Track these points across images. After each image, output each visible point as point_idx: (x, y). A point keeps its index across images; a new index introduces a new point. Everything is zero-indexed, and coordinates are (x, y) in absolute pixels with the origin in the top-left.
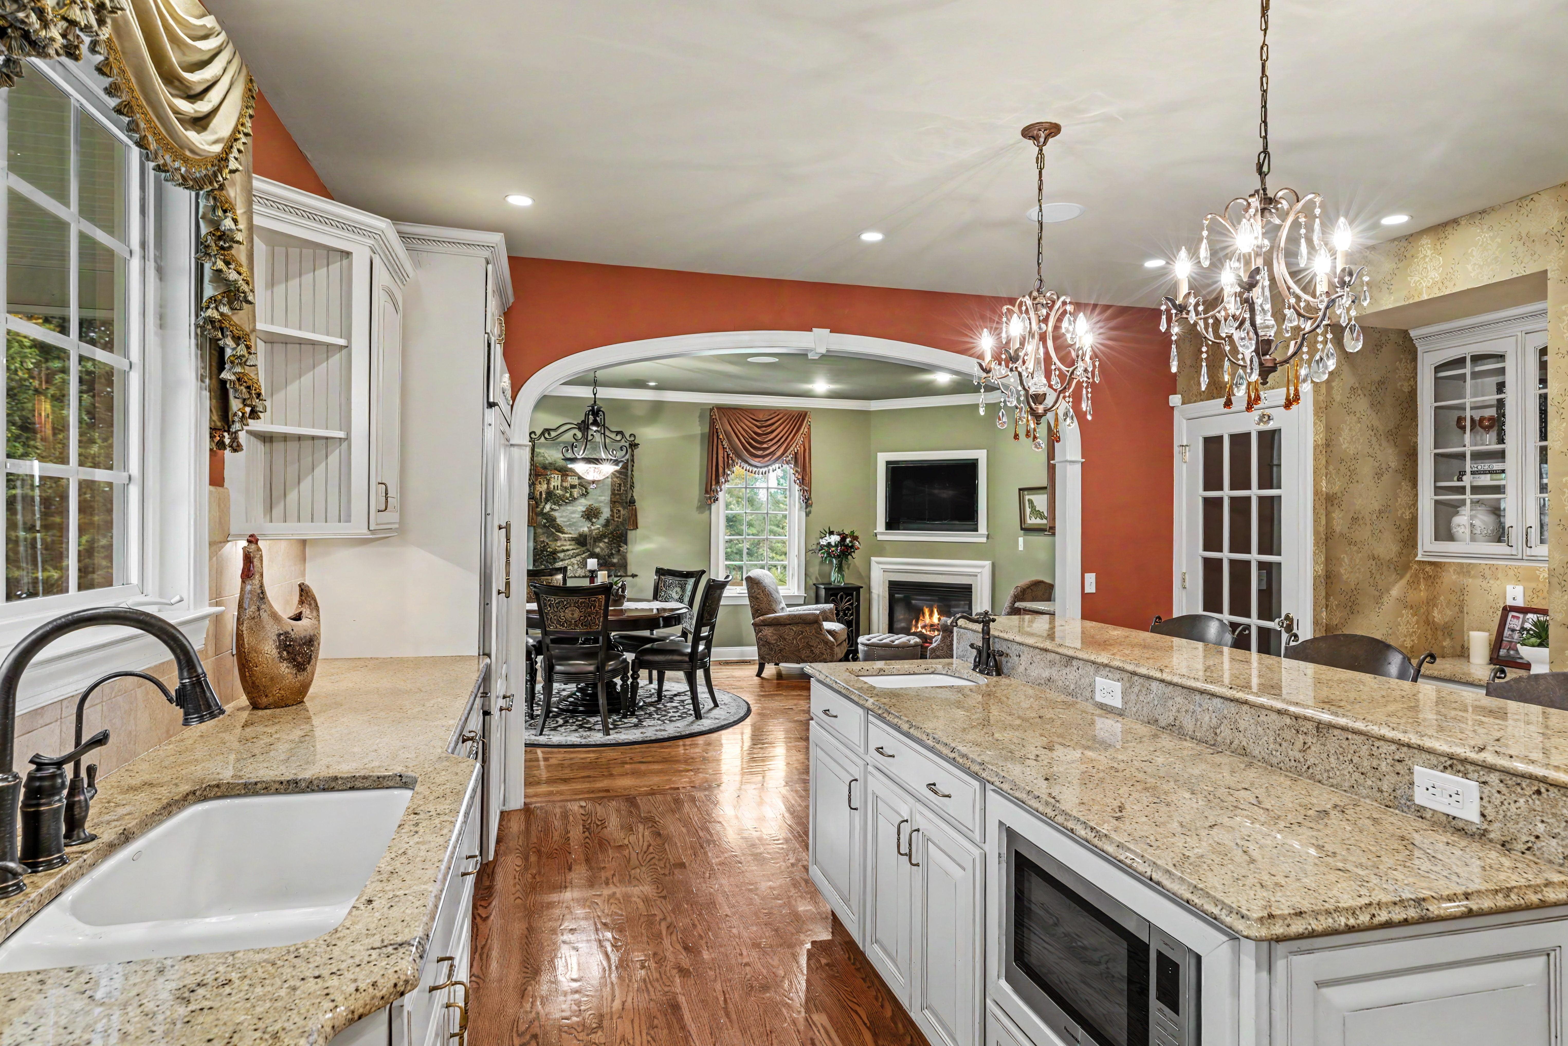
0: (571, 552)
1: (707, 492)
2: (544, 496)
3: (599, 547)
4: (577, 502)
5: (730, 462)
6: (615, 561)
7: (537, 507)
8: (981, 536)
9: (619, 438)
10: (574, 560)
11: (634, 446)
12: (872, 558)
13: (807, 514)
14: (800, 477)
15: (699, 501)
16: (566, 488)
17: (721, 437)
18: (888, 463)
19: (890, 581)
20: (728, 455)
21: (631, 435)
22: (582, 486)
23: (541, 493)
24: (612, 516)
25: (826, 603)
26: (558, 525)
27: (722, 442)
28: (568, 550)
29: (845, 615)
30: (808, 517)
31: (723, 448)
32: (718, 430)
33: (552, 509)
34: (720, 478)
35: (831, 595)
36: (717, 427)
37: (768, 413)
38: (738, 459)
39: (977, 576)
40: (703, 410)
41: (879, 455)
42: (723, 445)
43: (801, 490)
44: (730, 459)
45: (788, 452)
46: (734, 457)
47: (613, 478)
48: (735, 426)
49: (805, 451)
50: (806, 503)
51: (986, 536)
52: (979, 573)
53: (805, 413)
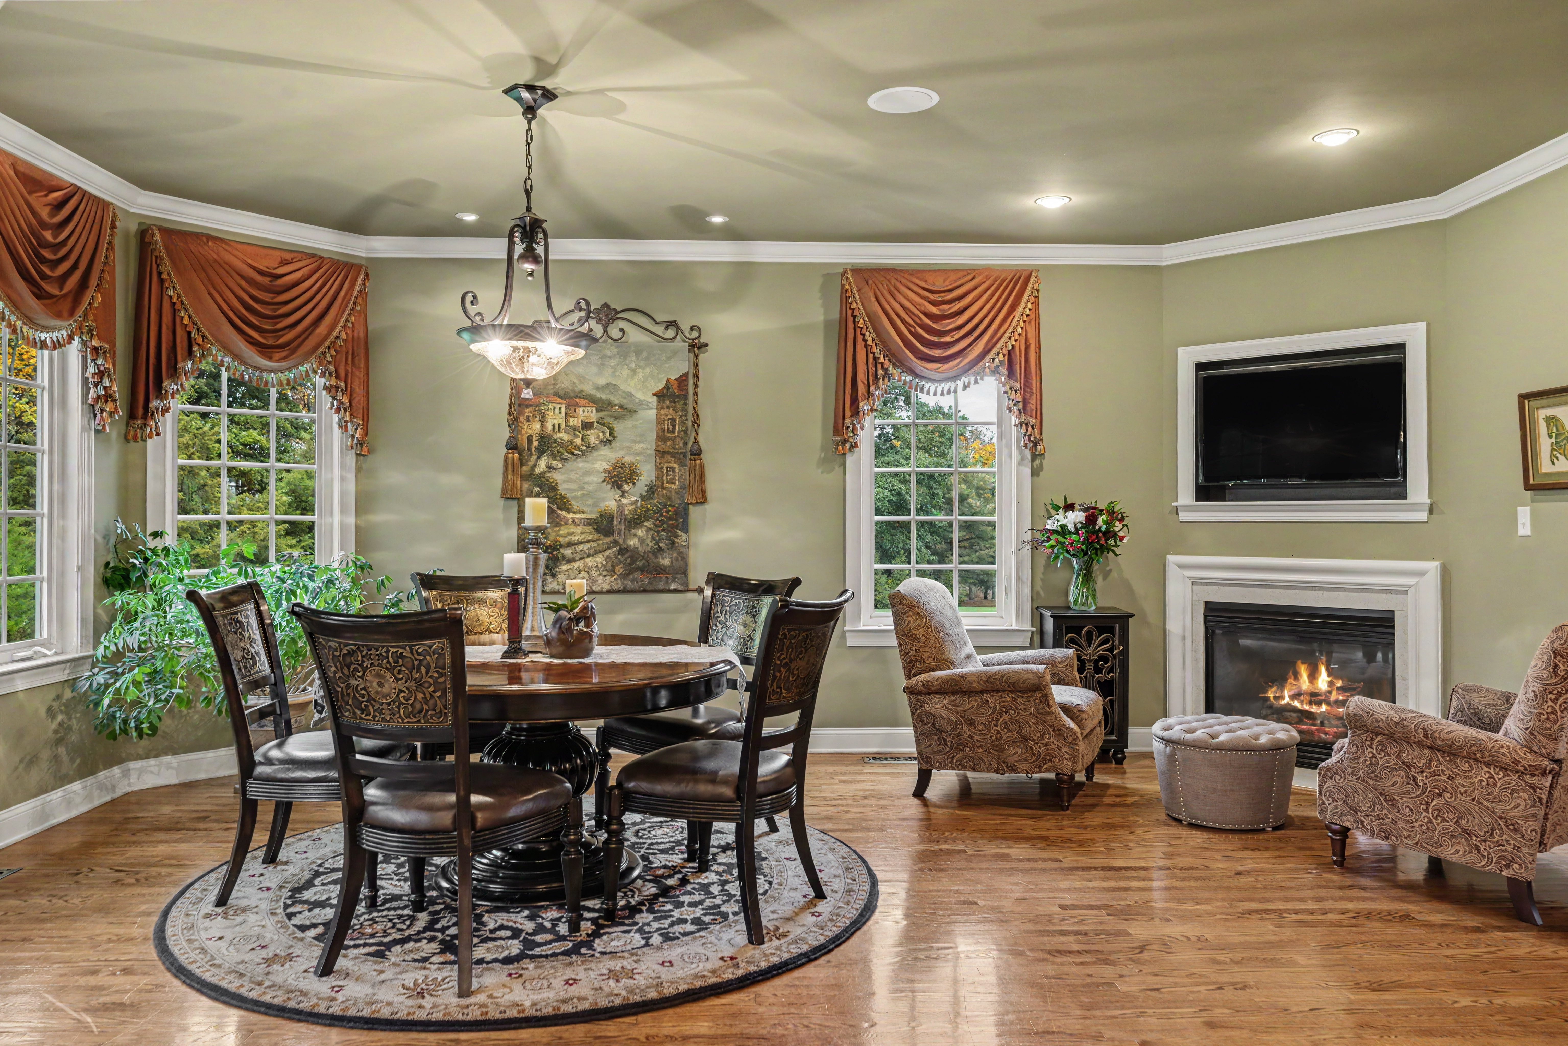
0: (586, 546)
1: (837, 431)
2: (536, 444)
3: (635, 535)
4: (595, 454)
5: (880, 372)
6: (666, 562)
7: (522, 464)
8: (1416, 507)
9: (670, 333)
10: (590, 562)
11: (697, 347)
12: (1171, 558)
13: (1035, 473)
14: (1019, 397)
15: (823, 448)
16: (575, 429)
17: (861, 324)
18: (1200, 367)
19: (1206, 603)
20: (875, 359)
21: (692, 328)
22: (604, 425)
23: (530, 439)
24: (659, 478)
25: (1056, 645)
26: (563, 497)
27: (864, 335)
28: (580, 543)
29: (1098, 670)
30: (1035, 478)
31: (866, 346)
32: (856, 313)
33: (550, 468)
34: (861, 404)
35: (1069, 630)
36: (854, 306)
37: (953, 277)
38: (894, 366)
39: (1405, 592)
40: (828, 277)
41: (1181, 350)
42: (866, 341)
43: (1021, 424)
44: (879, 366)
45: (995, 350)
46: (886, 363)
47: (659, 409)
48: (888, 303)
49: (1027, 348)
50: (1031, 449)
51: (1427, 507)
52: (1411, 586)
53: (1028, 274)
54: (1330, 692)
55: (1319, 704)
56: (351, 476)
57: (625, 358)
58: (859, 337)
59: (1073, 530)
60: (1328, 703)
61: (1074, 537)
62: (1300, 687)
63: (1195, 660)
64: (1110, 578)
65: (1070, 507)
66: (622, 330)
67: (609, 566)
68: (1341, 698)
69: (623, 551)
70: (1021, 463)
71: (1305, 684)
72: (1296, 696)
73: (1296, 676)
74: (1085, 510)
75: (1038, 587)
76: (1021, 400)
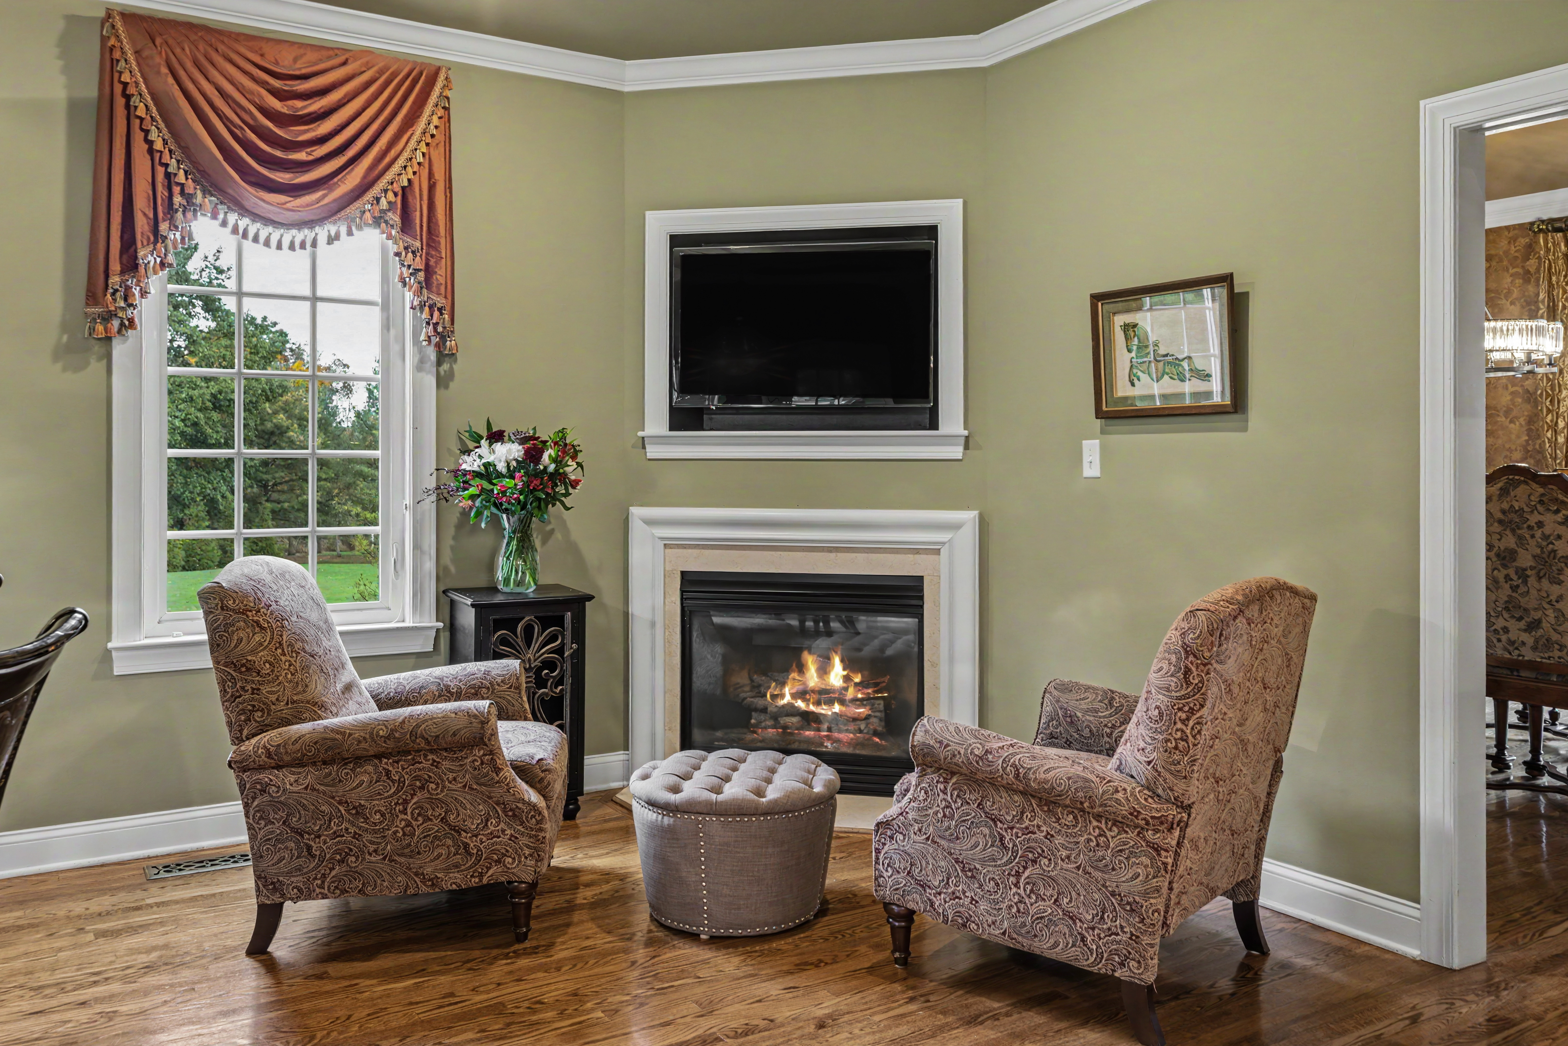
1: (93, 297)
5: (178, 200)
8: (949, 441)
12: (636, 512)
13: (442, 382)
14: (419, 263)
17: (141, 112)
18: (676, 240)
19: (683, 573)
20: (169, 176)
27: (147, 132)
29: (543, 682)
30: (442, 391)
31: (151, 151)
32: (131, 90)
34: (141, 254)
35: (499, 624)
36: (126, 77)
37: (309, 55)
38: (205, 192)
39: (937, 552)
41: (648, 214)
42: (150, 143)
43: (422, 305)
44: (177, 190)
45: (379, 186)
46: (190, 186)
48: (194, 81)
49: (432, 186)
50: (437, 345)
51: (962, 441)
52: (944, 543)
53: (433, 69)
54: (846, 689)
55: (830, 702)
58: (138, 136)
59: (504, 471)
60: (842, 702)
61: (508, 482)
62: (804, 684)
63: (667, 653)
64: (551, 542)
65: (496, 437)
68: (860, 696)
70: (419, 367)
71: (812, 678)
72: (802, 694)
73: (801, 668)
74: (523, 441)
75: (447, 559)
76: (422, 267)
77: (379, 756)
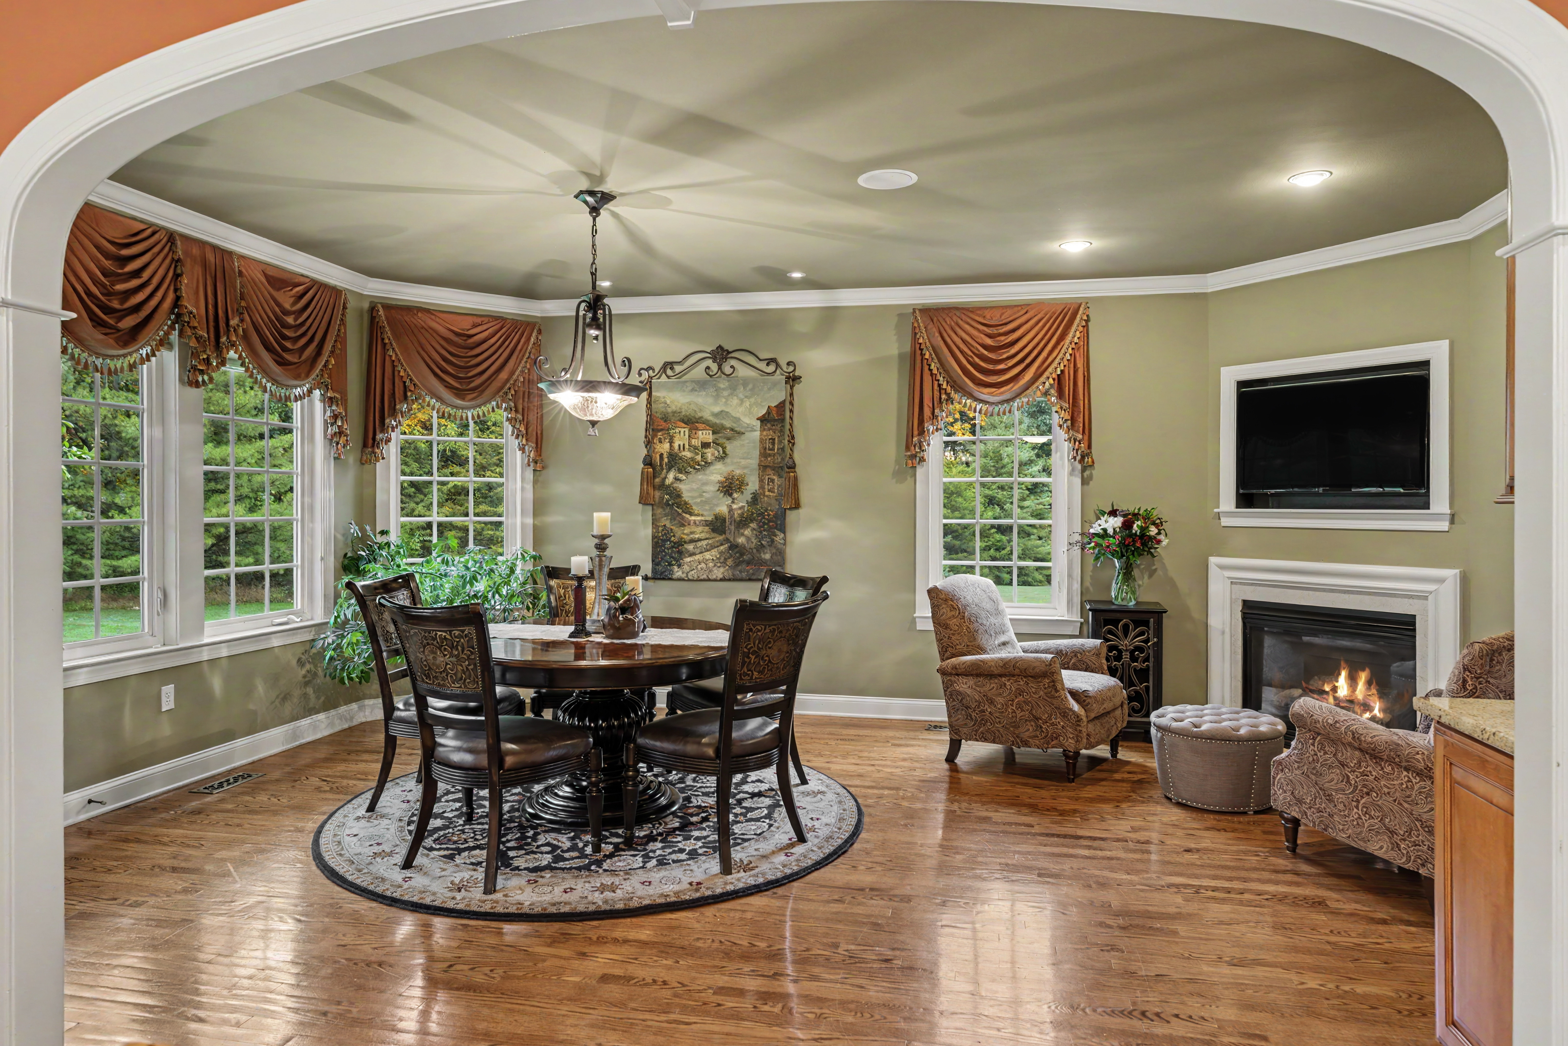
0: (704, 543)
1: (908, 448)
2: (666, 460)
3: (743, 535)
4: (712, 468)
5: (944, 396)
6: (767, 556)
7: (654, 477)
8: (1438, 517)
9: (771, 368)
10: (707, 555)
11: (793, 379)
12: (1213, 560)
13: (1085, 482)
14: (1067, 417)
15: (897, 462)
16: (696, 448)
17: (927, 356)
18: (1241, 384)
19: (1245, 602)
20: (939, 385)
21: (789, 364)
22: (718, 444)
23: (661, 455)
24: (762, 487)
26: (686, 503)
27: (930, 365)
28: (699, 540)
29: (1134, 659)
30: (1085, 487)
31: (932, 374)
32: (923, 346)
33: (677, 479)
34: (926, 425)
35: (1107, 622)
36: (921, 341)
37: (1009, 312)
38: (956, 391)
39: (1426, 598)
40: (901, 316)
41: (1224, 370)
42: (931, 370)
43: (1070, 439)
44: (943, 392)
45: (1047, 374)
46: (949, 389)
47: (762, 429)
48: (950, 337)
49: (1076, 372)
50: (1080, 462)
51: (1448, 517)
52: (1431, 592)
53: (1077, 306)
56: (529, 487)
57: (735, 390)
58: (926, 368)
59: (1111, 534)
61: (1112, 540)
63: (1233, 653)
64: (1155, 576)
65: (1113, 513)
66: (732, 367)
67: (722, 560)
69: (734, 547)
70: (1072, 472)
74: (1124, 516)
75: (1088, 583)
76: (1069, 418)
77: (1001, 676)
